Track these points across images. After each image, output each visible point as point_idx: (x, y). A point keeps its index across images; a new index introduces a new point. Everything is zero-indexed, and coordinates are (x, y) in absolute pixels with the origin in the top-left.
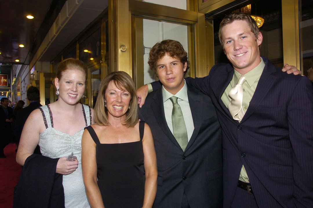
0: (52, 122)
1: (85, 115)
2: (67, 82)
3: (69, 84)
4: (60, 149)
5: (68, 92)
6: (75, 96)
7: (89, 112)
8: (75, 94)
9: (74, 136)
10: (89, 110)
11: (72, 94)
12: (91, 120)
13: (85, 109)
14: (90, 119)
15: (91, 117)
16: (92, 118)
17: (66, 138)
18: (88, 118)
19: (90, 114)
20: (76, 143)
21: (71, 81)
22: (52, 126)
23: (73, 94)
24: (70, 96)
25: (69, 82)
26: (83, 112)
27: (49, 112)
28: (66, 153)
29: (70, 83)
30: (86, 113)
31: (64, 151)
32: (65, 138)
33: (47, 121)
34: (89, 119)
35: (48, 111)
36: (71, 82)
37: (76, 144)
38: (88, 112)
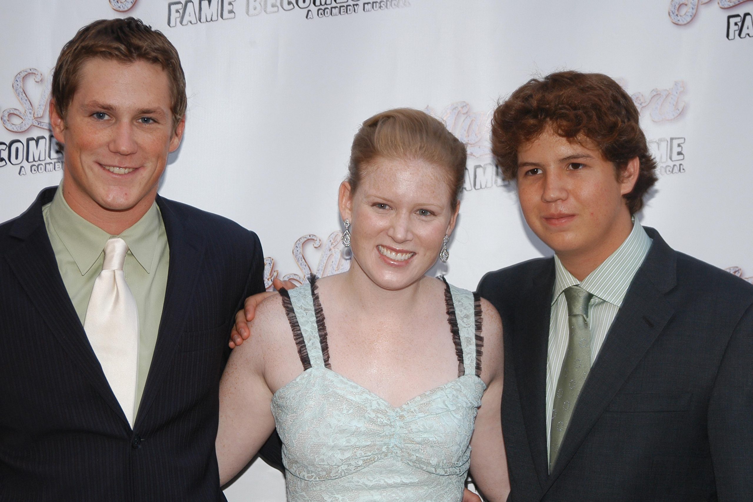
0: (325, 349)
1: (455, 332)
2: (374, 205)
3: (381, 210)
4: (348, 455)
5: (378, 242)
6: (405, 257)
7: (472, 319)
8: (402, 252)
9: (403, 410)
10: (472, 311)
11: (393, 250)
12: (479, 353)
13: (456, 303)
14: (477, 345)
15: (479, 338)
16: (486, 342)
17: (373, 415)
18: (468, 340)
19: (479, 327)
20: (411, 436)
21: (388, 201)
22: (325, 362)
23: (397, 252)
24: (383, 257)
25: (382, 206)
26: (447, 317)
27: (316, 310)
28: (366, 469)
29: (387, 207)
30: (459, 321)
31: (361, 463)
32: (367, 415)
33: (308, 344)
34: (474, 347)
35: (313, 308)
36: (389, 203)
37: (412, 441)
38: (467, 317)
